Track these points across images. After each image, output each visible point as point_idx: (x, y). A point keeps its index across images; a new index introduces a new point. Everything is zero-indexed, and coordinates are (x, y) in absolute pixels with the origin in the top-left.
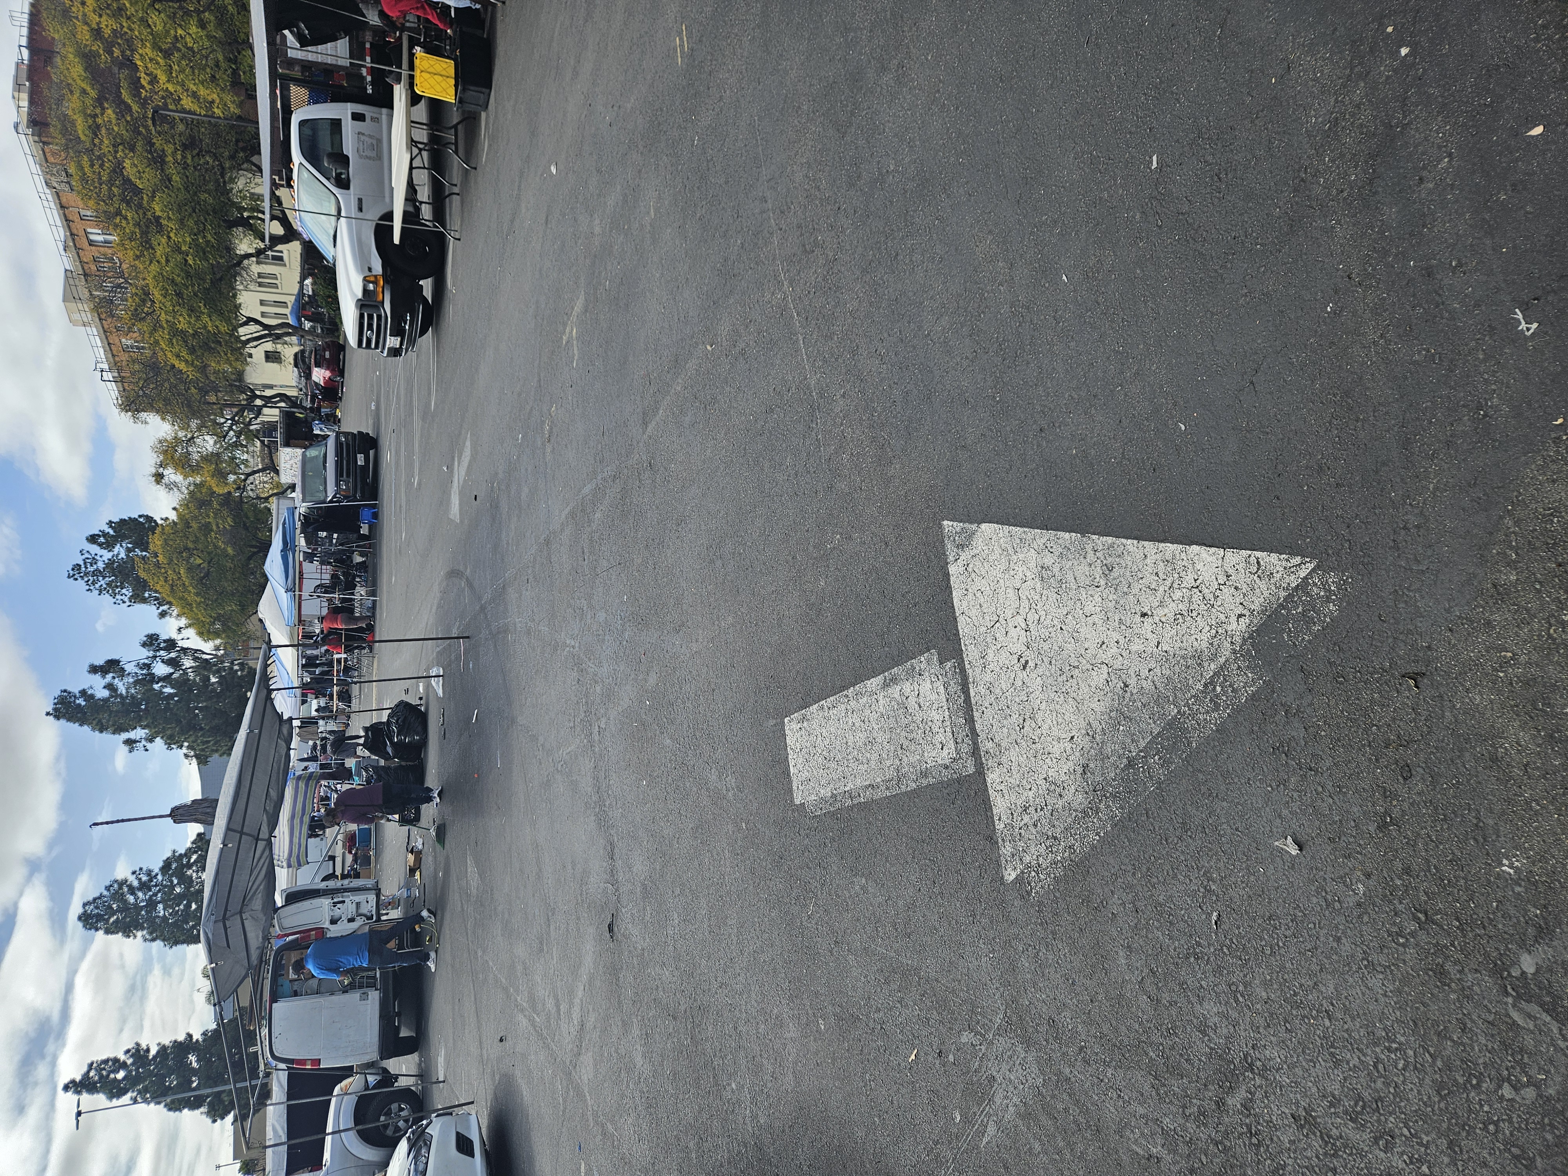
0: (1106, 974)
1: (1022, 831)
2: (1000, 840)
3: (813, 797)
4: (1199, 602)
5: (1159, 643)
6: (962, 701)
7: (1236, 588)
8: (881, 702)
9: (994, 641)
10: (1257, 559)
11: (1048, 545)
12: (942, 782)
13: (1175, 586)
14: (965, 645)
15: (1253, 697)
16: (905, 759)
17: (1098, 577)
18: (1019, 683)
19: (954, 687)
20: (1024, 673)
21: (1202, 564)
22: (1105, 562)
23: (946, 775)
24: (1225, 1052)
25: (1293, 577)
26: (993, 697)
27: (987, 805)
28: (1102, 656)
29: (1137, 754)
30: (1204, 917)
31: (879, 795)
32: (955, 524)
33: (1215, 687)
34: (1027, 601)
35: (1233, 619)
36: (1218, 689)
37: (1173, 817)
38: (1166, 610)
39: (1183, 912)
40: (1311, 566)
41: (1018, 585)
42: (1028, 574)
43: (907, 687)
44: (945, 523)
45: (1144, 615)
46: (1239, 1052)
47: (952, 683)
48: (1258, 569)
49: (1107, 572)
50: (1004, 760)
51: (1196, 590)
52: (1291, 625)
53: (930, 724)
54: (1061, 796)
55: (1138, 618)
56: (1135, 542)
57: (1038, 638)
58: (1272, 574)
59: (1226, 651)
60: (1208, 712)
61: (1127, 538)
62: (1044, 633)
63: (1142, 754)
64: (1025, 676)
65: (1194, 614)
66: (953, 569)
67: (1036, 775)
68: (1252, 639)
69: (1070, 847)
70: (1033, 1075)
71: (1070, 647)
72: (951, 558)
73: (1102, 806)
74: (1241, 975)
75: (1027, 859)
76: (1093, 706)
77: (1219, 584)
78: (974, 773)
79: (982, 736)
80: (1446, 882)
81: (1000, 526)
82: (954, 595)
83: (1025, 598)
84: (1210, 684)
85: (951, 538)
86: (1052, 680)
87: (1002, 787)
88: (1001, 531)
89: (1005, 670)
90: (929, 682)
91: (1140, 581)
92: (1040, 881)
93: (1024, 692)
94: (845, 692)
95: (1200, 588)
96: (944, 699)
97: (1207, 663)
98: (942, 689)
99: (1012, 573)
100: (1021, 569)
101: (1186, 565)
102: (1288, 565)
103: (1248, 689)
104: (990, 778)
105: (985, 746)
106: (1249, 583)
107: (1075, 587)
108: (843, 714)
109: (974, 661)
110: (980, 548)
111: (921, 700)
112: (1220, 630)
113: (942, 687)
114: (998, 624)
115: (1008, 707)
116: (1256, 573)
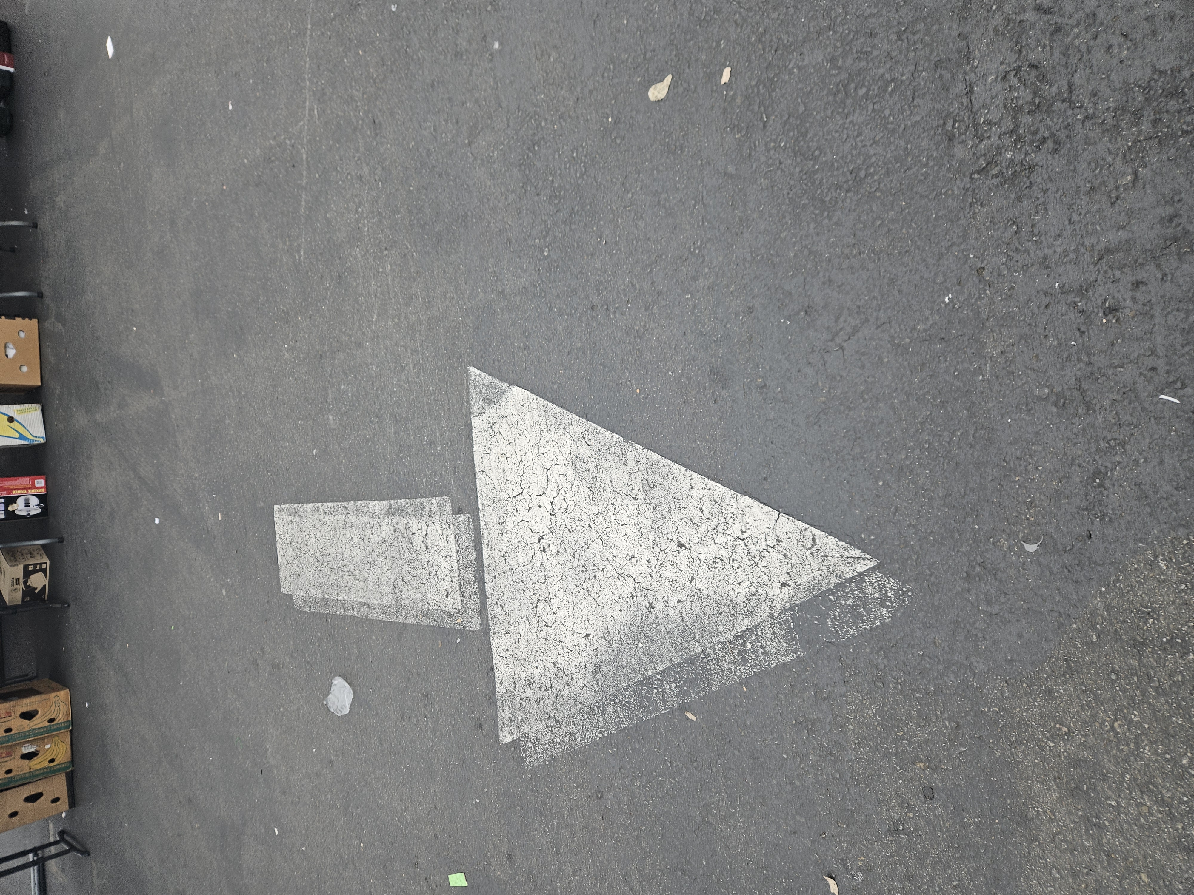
1: (524, 703)
2: (499, 702)
3: (302, 593)
4: (743, 556)
5: (693, 578)
6: (473, 558)
7: (785, 555)
8: (384, 528)
9: (515, 513)
10: (814, 535)
11: (586, 436)
12: (443, 628)
13: (720, 529)
14: (483, 504)
15: (784, 666)
16: (405, 591)
17: (636, 489)
18: (537, 562)
19: (466, 541)
20: (544, 554)
21: (752, 518)
22: (646, 476)
23: (449, 622)
25: (848, 568)
26: (507, 566)
27: (489, 666)
28: (629, 569)
29: (653, 675)
31: (376, 615)
32: (483, 374)
33: (745, 643)
34: (556, 485)
35: (777, 585)
37: (681, 744)
38: (706, 550)
40: (870, 564)
41: (548, 465)
42: (560, 458)
43: (414, 524)
44: (472, 369)
45: (681, 545)
47: (464, 536)
48: (813, 546)
49: (648, 488)
50: (512, 630)
51: (741, 542)
52: (837, 614)
53: (436, 568)
54: (568, 685)
55: (674, 546)
56: (683, 469)
57: (563, 526)
58: (826, 556)
59: (763, 611)
60: (733, 663)
61: (675, 461)
62: (570, 524)
63: (658, 677)
64: (545, 558)
65: (736, 565)
66: (477, 421)
67: (545, 656)
68: (793, 611)
69: (571, 734)
71: (597, 546)
72: (475, 409)
73: (610, 709)
75: (525, 729)
76: (614, 613)
77: (767, 545)
78: (479, 631)
79: (492, 600)
81: (535, 397)
82: (475, 449)
83: (553, 480)
84: (741, 637)
85: (478, 389)
86: (572, 573)
87: (507, 654)
88: (535, 401)
89: (524, 545)
90: (438, 527)
91: (682, 511)
92: (536, 753)
93: (542, 574)
94: (345, 504)
95: (746, 541)
96: (454, 550)
97: (741, 617)
98: (452, 539)
99: (543, 450)
100: (552, 450)
101: (735, 512)
102: (846, 554)
103: (780, 657)
104: (496, 642)
105: (493, 610)
106: (800, 556)
107: (609, 490)
108: (341, 525)
109: (491, 524)
110: (509, 410)
111: (429, 541)
112: (760, 591)
113: (453, 537)
114: (520, 497)
115: (522, 581)
116: (810, 549)
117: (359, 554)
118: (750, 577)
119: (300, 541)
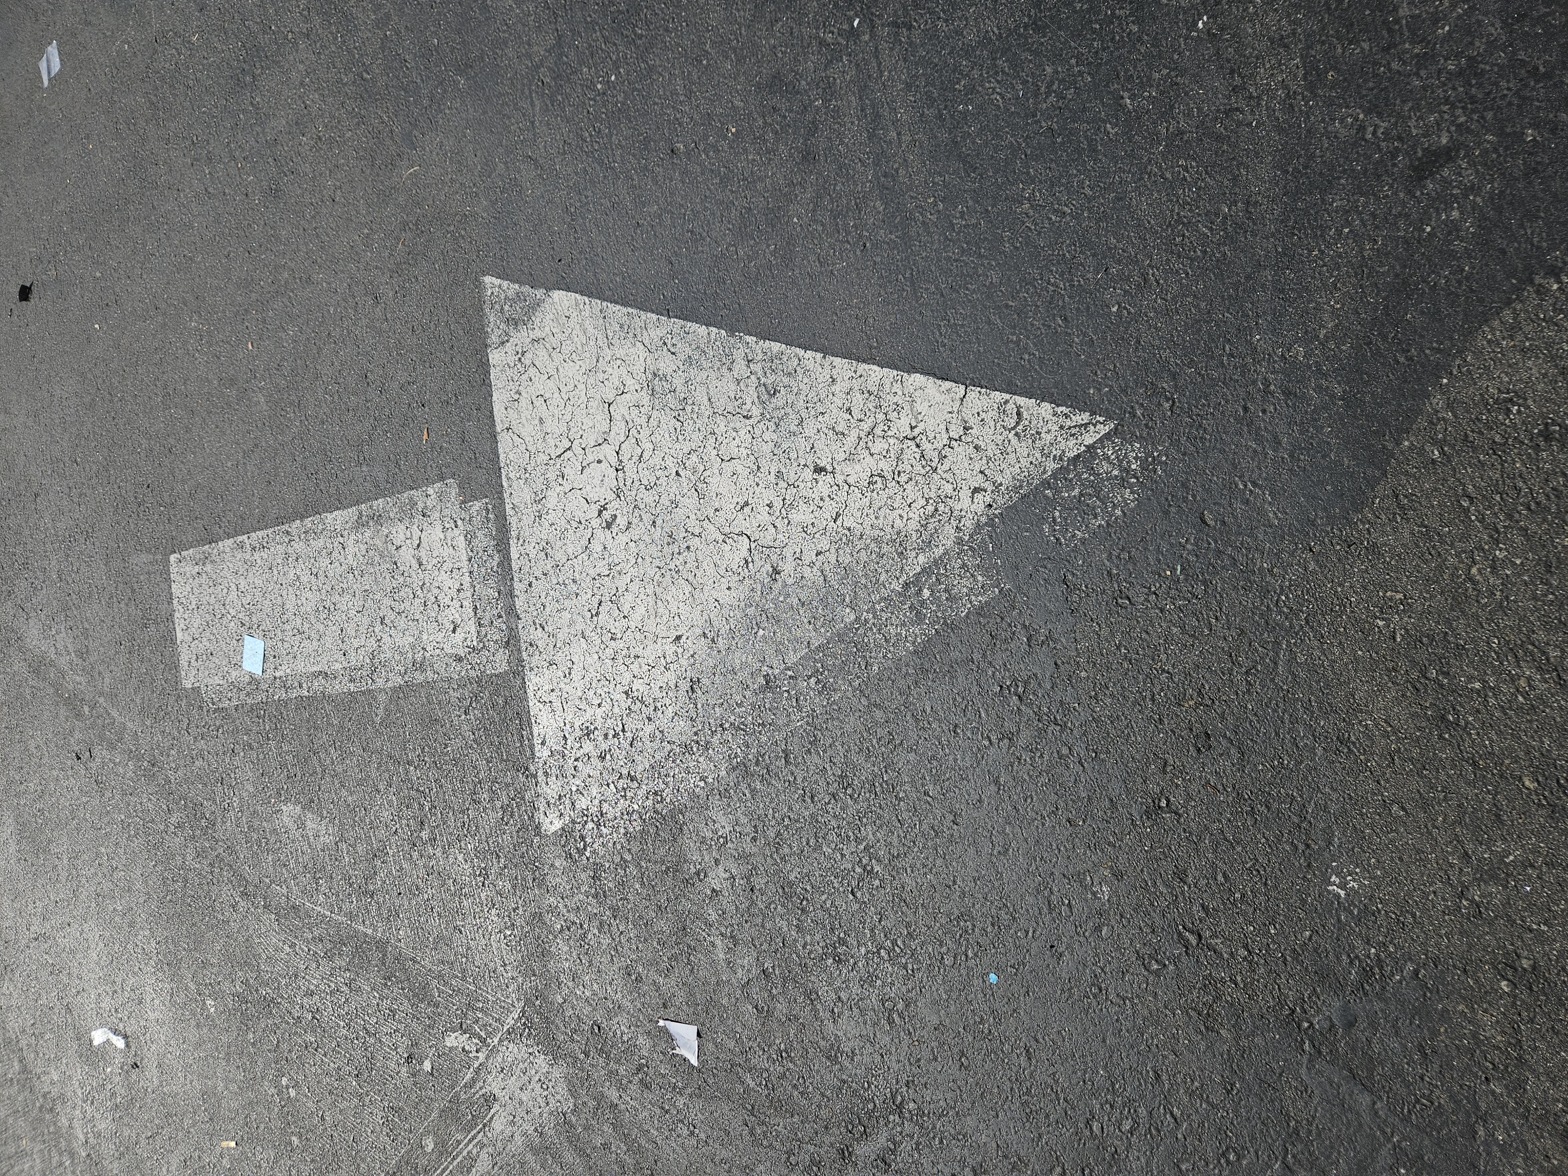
0: (692, 971)
1: (579, 764)
2: (540, 773)
3: (217, 680)
4: (913, 462)
5: (838, 515)
6: (495, 563)
7: (977, 448)
8: (351, 549)
9: (560, 479)
10: (1019, 408)
11: (669, 342)
12: (449, 680)
13: (878, 431)
14: (509, 479)
15: (980, 611)
16: (386, 639)
17: (749, 402)
18: (596, 546)
19: (482, 540)
20: (607, 532)
21: (927, 404)
22: (763, 380)
23: (457, 671)
24: (863, 1087)
25: (1072, 442)
26: (550, 564)
27: (524, 720)
28: (741, 523)
29: (782, 672)
30: (856, 907)
31: (338, 687)
32: (505, 284)
33: (920, 590)
34: (624, 423)
35: (965, 494)
36: (926, 593)
37: (828, 766)
38: (858, 467)
39: (824, 897)
40: (1104, 430)
41: (610, 397)
42: (629, 382)
43: (399, 533)
44: (488, 279)
45: (819, 470)
46: (886, 1088)
47: (479, 534)
48: (1018, 423)
49: (765, 397)
50: (559, 658)
51: (910, 443)
52: (1057, 514)
53: (436, 591)
54: (650, 719)
55: (808, 474)
56: (819, 356)
57: (637, 483)
58: (1039, 433)
59: (947, 538)
60: (903, 624)
61: (806, 349)
62: (647, 477)
63: (790, 673)
64: (609, 536)
65: (903, 478)
66: (497, 356)
67: (612, 686)
68: (992, 526)
69: (656, 793)
70: (558, 1097)
71: (690, 502)
72: (494, 338)
73: (715, 740)
74: (904, 989)
75: (583, 803)
76: (718, 595)
77: (950, 438)
78: (505, 672)
79: (526, 619)
80: (1238, 895)
81: (586, 299)
82: (494, 398)
83: (619, 418)
84: (913, 584)
85: (497, 306)
86: (653, 550)
87: (553, 697)
88: (587, 307)
89: (575, 525)
90: (439, 528)
91: (820, 418)
92: (601, 836)
93: (604, 562)
94: (286, 527)
95: (918, 440)
96: (464, 558)
97: (914, 554)
98: (461, 542)
99: (601, 376)
100: (616, 373)
101: (900, 402)
102: (1068, 423)
103: (973, 598)
104: (533, 681)
105: (528, 633)
106: (1000, 443)
107: (707, 413)
108: (279, 561)
109: (522, 506)
110: (547, 329)
111: (423, 553)
112: (941, 507)
113: (462, 538)
114: (569, 454)
115: (574, 581)
116: (1013, 428)
117: (310, 600)
118: (926, 490)
119: (212, 600)
